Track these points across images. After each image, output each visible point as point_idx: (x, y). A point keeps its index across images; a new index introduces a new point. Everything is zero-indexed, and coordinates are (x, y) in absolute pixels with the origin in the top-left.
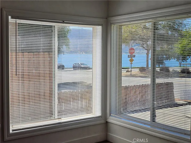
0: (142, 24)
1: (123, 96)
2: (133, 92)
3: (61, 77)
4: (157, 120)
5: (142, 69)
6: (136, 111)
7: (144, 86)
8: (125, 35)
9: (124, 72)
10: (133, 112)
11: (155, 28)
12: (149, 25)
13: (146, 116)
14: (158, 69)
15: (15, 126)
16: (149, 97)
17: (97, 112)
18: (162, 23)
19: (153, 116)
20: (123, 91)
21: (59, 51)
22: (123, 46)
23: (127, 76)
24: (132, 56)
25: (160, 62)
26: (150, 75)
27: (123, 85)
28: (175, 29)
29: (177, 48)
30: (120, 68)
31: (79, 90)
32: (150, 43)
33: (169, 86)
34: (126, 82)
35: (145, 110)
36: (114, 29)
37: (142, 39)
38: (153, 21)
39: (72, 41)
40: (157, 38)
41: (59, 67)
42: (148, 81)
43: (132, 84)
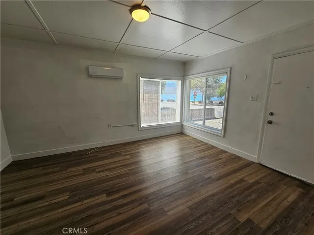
0: (200, 79)
1: (190, 114)
2: (195, 113)
3: (161, 105)
4: (206, 124)
5: (200, 102)
6: (196, 120)
7: (201, 109)
8: (192, 85)
9: (191, 103)
10: (195, 121)
11: (207, 81)
12: (204, 80)
13: (201, 123)
14: (208, 102)
15: (143, 125)
16: (203, 114)
17: (178, 120)
18: (210, 79)
19: (204, 122)
20: (190, 112)
21: (161, 93)
22: (191, 90)
23: (193, 105)
24: (195, 95)
25: (209, 98)
26: (204, 104)
27: (190, 109)
28: (216, 82)
29: (217, 92)
30: (189, 101)
31: (170, 112)
32: (204, 89)
33: (213, 109)
34: (192, 107)
35: (200, 120)
36: (187, 82)
37: (200, 87)
38: (206, 77)
39: (166, 89)
40: (208, 87)
41: (161, 101)
42: (202, 107)
43: (195, 108)
